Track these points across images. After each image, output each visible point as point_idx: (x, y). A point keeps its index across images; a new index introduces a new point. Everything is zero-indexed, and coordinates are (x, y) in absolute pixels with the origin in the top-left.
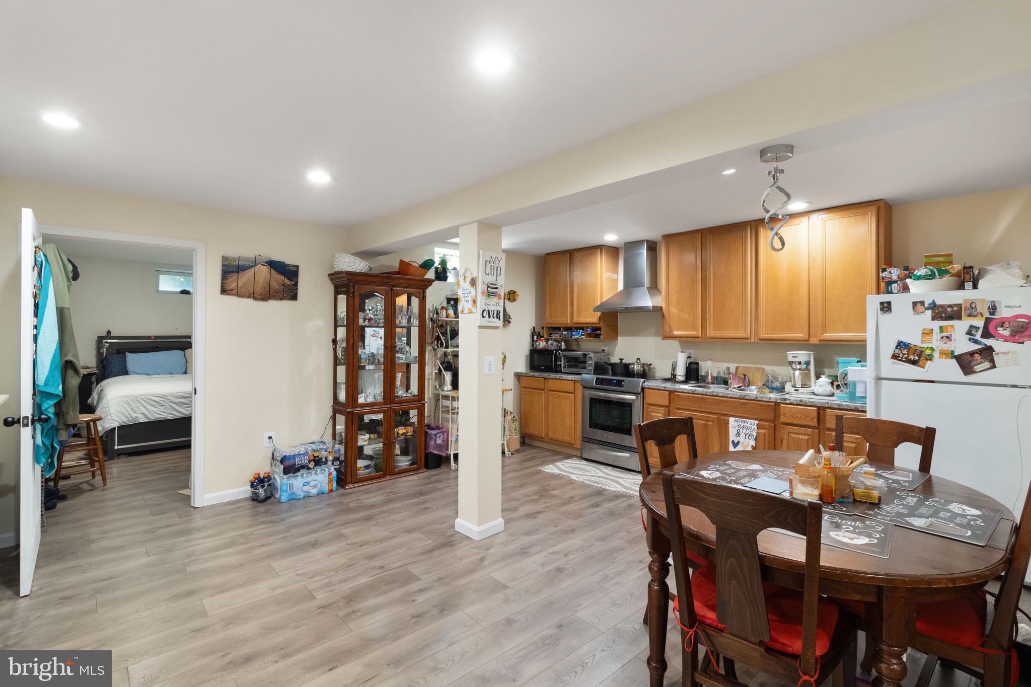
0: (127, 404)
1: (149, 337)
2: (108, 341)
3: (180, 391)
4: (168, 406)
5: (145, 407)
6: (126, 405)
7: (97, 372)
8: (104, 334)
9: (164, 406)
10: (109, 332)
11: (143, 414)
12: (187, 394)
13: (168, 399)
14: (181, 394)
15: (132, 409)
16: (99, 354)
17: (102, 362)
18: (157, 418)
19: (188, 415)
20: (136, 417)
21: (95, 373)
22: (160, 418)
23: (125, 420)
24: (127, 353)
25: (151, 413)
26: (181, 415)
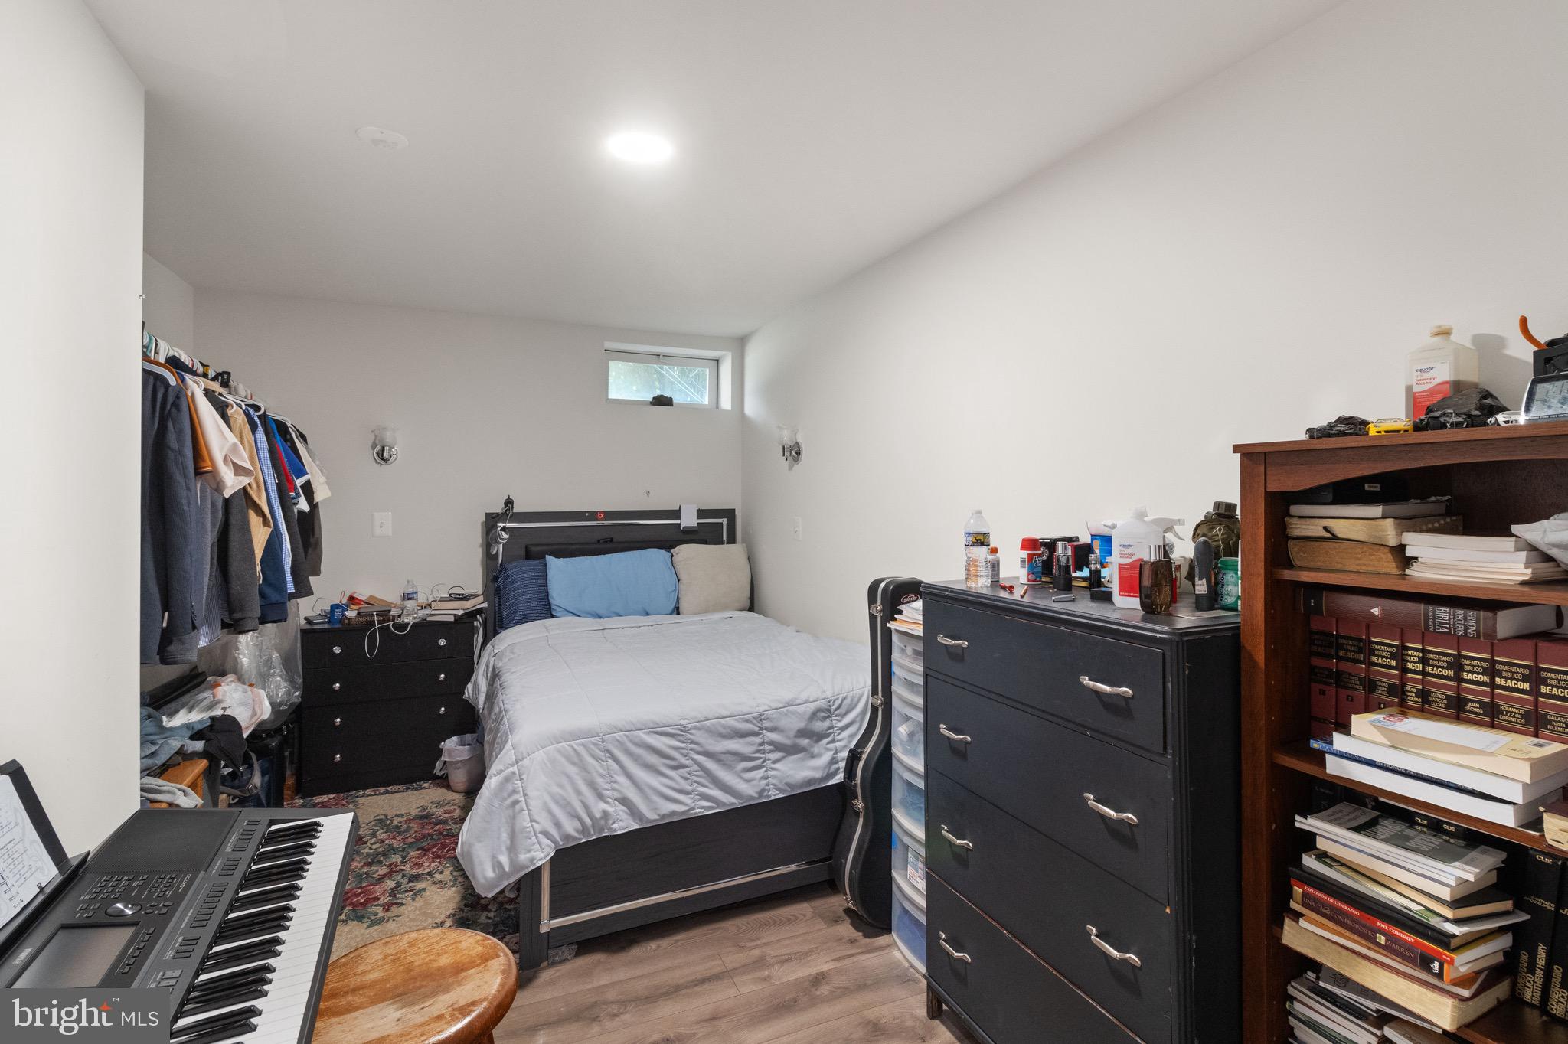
0: (574, 764)
1: (593, 515)
2: (509, 525)
3: (725, 713)
4: (696, 767)
5: (629, 776)
6: (573, 770)
7: (485, 605)
8: (499, 508)
9: (684, 766)
10: (509, 503)
11: (624, 801)
12: (747, 721)
13: (693, 742)
14: (731, 722)
15: (592, 785)
16: (489, 557)
17: (495, 579)
18: (663, 816)
19: (752, 798)
20: (606, 814)
21: (480, 611)
22: (674, 813)
23: (570, 827)
24: (548, 557)
25: (646, 798)
26: (733, 800)
